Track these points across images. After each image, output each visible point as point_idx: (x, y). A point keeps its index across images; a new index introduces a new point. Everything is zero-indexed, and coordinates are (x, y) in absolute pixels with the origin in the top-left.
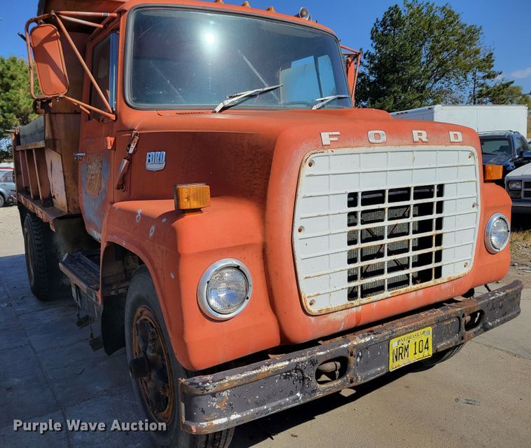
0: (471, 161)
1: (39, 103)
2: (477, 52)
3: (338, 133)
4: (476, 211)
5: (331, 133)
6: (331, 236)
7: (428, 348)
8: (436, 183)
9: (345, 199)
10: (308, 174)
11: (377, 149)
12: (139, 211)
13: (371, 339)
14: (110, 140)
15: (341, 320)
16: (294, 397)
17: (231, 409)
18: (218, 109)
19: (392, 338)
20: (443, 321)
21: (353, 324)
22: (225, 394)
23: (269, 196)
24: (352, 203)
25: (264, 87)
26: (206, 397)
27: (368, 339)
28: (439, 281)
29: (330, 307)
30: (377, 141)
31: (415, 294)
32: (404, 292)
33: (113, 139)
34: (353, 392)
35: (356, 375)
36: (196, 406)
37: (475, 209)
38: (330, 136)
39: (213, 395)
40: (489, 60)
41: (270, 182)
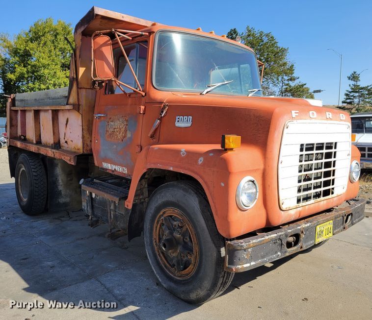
1: (97, 83)
2: (285, 64)
3: (298, 111)
4: (349, 158)
5: (295, 111)
7: (331, 232)
8: (334, 141)
9: (299, 147)
10: (287, 133)
11: (313, 121)
12: (183, 150)
14: (142, 107)
15: (293, 214)
16: (276, 255)
17: (252, 259)
18: (204, 93)
19: (317, 225)
20: (337, 218)
21: (297, 217)
22: (250, 250)
23: (268, 143)
24: (301, 150)
25: (224, 82)
26: (240, 252)
27: (308, 225)
28: (333, 196)
29: (290, 206)
30: (313, 117)
31: (323, 202)
32: (319, 201)
33: (144, 107)
34: (272, 265)
36: (236, 256)
38: (295, 113)
39: (245, 250)
40: (291, 69)
41: (269, 137)
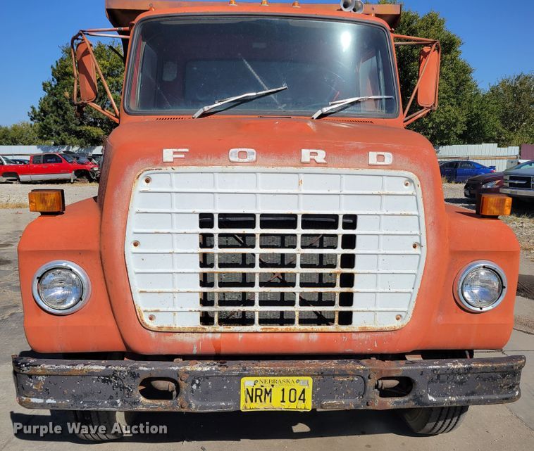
0: (409, 190)
3: (187, 150)
4: (419, 253)
5: (176, 150)
6: (175, 255)
7: (304, 400)
8: (341, 212)
10: (141, 190)
13: (211, 370)
15: (193, 342)
16: (110, 402)
17: (47, 393)
18: (196, 115)
19: (242, 376)
20: (334, 375)
21: (209, 350)
22: (40, 378)
24: (206, 224)
26: (23, 376)
27: (206, 369)
28: (344, 328)
29: (174, 326)
30: (241, 160)
32: (284, 330)
35: (188, 402)
37: (417, 251)
38: (174, 153)
39: (29, 376)
